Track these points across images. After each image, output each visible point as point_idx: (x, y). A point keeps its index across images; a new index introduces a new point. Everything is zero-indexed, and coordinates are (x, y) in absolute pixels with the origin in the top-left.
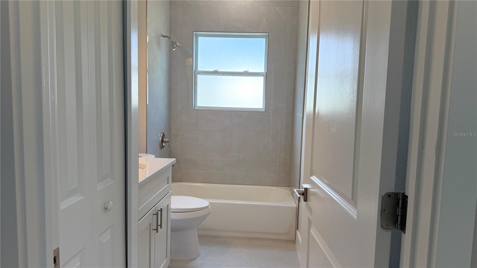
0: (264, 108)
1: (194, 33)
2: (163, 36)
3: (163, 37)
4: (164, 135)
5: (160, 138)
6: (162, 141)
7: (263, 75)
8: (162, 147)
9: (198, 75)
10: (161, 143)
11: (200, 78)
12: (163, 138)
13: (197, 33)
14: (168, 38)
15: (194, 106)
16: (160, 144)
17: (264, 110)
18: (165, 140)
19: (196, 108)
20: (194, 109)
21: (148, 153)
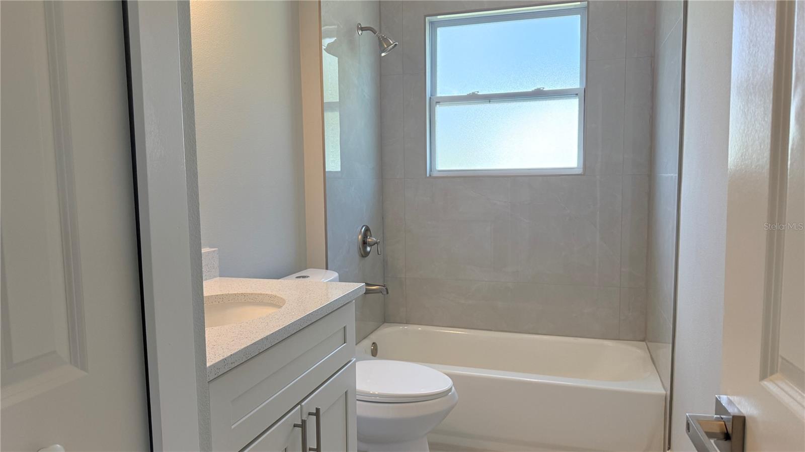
0: (582, 166)
1: (427, 19)
2: (362, 29)
3: (362, 31)
4: (367, 230)
5: (360, 237)
6: (365, 243)
7: (577, 94)
8: (364, 255)
9: (438, 106)
10: (361, 246)
11: (441, 111)
12: (365, 236)
13: (434, 19)
14: (371, 32)
15: (431, 171)
16: (360, 249)
17: (580, 171)
18: (370, 240)
19: (435, 174)
20: (430, 176)
21: (329, 267)
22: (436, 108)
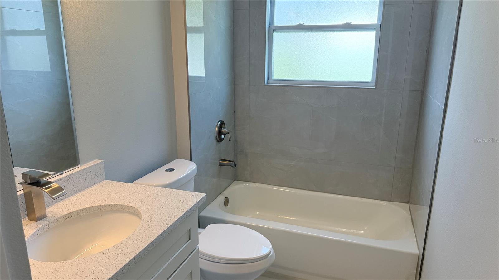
5: (217, 128)
7: (375, 28)
8: (219, 141)
9: (274, 32)
10: (217, 135)
11: (277, 37)
12: (220, 127)
15: (268, 79)
17: (373, 86)
18: (224, 131)
19: (271, 83)
20: (267, 84)
22: (273, 34)
